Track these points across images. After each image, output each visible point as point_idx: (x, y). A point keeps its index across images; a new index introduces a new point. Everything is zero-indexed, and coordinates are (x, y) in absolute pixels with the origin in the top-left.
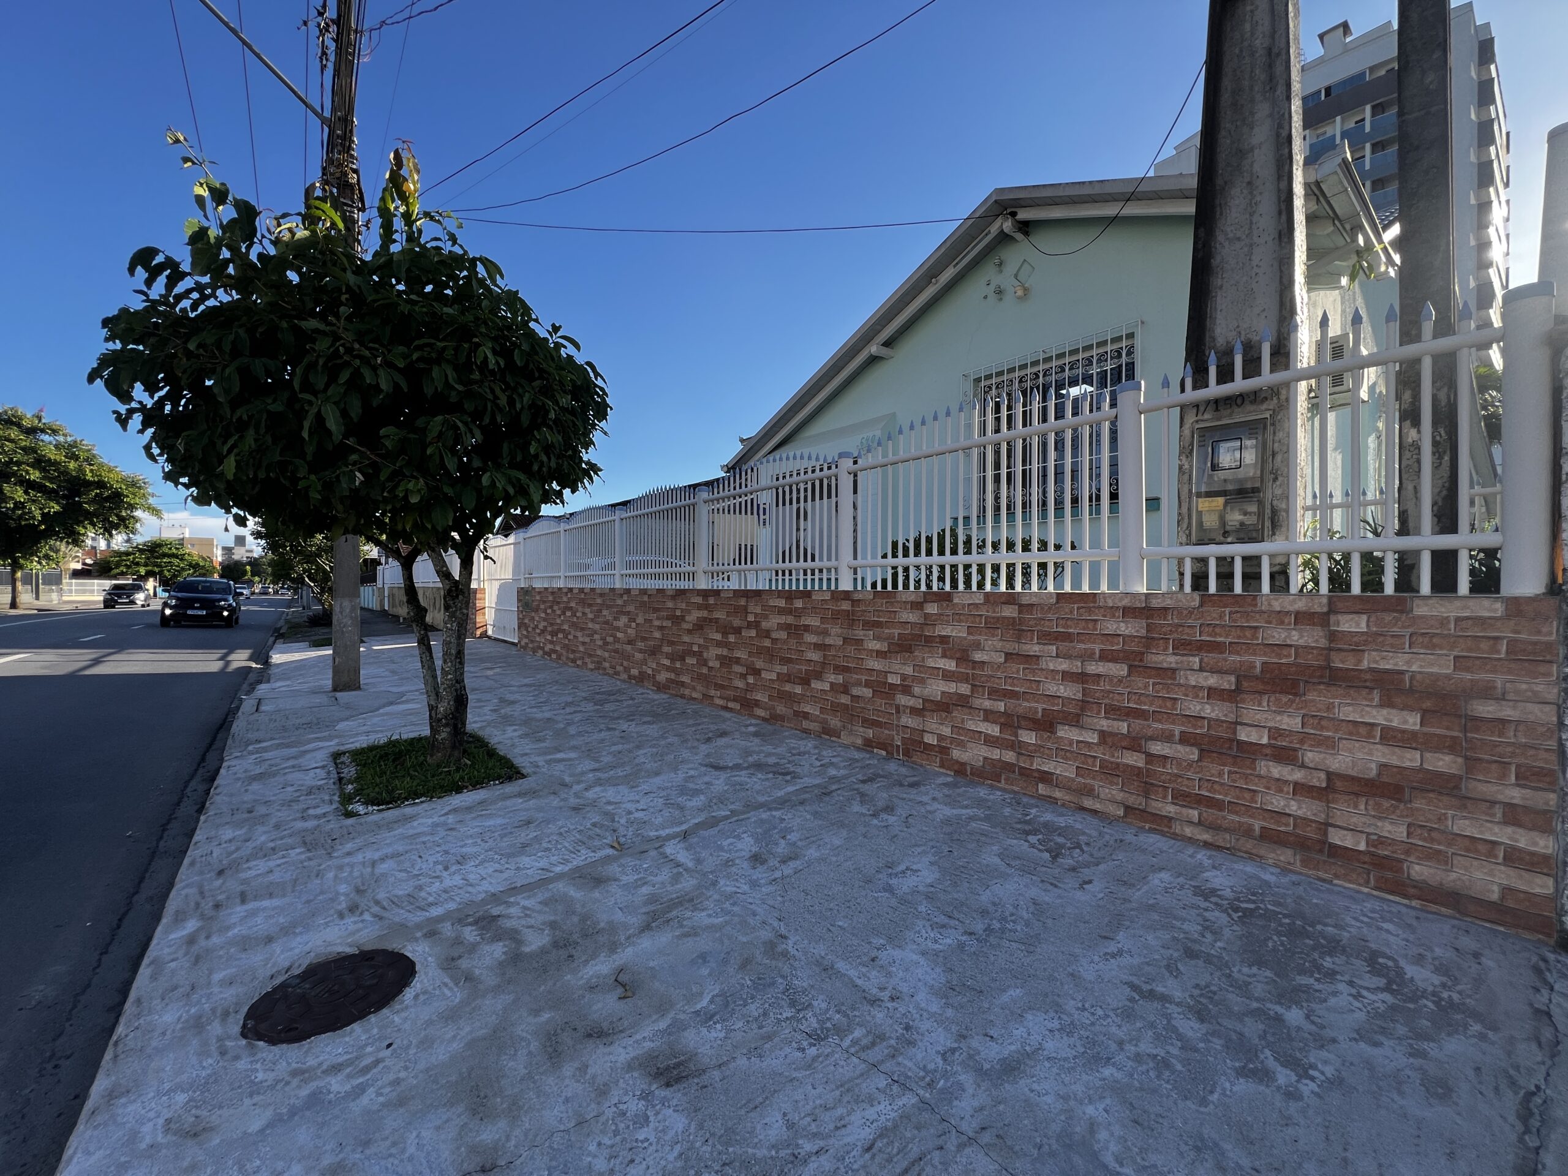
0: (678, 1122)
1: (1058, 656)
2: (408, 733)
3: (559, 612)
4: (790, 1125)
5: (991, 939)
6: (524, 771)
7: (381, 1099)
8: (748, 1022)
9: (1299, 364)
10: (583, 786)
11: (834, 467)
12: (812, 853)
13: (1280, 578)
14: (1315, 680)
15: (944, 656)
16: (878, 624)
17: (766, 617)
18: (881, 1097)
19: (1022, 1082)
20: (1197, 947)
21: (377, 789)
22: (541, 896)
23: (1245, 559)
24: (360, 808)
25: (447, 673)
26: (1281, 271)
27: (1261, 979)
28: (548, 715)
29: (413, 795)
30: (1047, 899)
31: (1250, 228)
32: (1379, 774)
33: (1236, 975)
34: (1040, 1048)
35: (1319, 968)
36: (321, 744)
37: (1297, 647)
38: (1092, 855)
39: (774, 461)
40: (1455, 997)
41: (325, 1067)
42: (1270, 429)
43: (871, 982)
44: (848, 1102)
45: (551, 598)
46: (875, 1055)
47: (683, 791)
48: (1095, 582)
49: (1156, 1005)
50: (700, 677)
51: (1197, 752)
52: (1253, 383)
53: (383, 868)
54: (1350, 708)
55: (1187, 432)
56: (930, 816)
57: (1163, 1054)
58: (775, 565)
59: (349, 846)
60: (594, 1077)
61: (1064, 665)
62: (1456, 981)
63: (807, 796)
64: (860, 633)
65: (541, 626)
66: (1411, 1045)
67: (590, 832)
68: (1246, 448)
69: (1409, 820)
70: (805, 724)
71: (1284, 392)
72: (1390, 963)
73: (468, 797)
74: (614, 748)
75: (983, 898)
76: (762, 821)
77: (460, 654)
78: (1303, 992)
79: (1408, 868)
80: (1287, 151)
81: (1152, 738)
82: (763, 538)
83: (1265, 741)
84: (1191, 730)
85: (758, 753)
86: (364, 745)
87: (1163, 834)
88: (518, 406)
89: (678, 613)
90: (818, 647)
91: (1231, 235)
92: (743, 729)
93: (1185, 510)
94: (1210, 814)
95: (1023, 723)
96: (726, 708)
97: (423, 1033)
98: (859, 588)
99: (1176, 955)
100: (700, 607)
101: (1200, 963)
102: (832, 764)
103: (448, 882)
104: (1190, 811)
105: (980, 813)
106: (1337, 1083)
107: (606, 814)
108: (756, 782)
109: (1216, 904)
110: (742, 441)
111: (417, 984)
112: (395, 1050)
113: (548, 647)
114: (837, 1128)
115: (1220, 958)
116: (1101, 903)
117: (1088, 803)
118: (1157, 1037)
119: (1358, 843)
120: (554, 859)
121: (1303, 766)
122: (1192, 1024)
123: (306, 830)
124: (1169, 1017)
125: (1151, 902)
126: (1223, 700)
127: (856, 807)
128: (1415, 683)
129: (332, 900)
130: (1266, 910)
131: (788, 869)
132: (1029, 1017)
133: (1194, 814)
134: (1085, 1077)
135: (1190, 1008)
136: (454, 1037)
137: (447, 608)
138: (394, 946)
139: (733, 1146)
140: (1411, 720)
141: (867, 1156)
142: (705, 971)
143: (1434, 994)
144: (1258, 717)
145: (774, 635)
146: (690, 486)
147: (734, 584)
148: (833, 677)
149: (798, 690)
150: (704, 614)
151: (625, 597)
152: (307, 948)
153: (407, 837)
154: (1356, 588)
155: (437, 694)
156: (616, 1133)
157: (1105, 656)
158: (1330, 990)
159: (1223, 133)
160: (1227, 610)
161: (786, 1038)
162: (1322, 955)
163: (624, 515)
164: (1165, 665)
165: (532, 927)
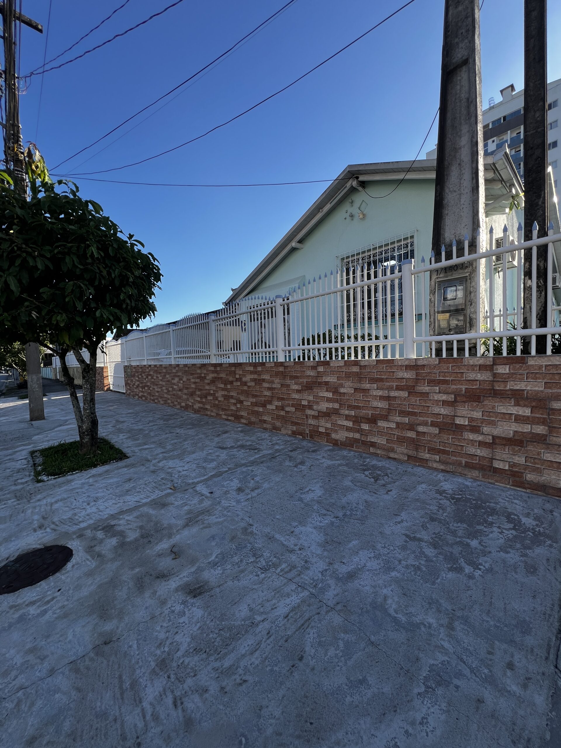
0: (198, 613)
1: (377, 389)
2: (69, 440)
3: (145, 377)
4: (251, 610)
5: (346, 519)
6: (128, 455)
7: (55, 616)
8: (233, 565)
9: (481, 250)
10: (157, 460)
11: (273, 302)
12: (266, 485)
13: (473, 349)
14: (488, 395)
15: (327, 391)
16: (297, 377)
17: (245, 376)
18: (293, 593)
19: (356, 581)
20: (435, 516)
21: (53, 468)
22: (135, 514)
23: (458, 341)
24: (45, 478)
25: (86, 410)
26: (473, 207)
27: (461, 528)
28: (140, 427)
29: (72, 470)
30: (371, 499)
31: (460, 186)
32: (514, 436)
33: (451, 527)
34: (365, 566)
35: (486, 521)
36: (25, 447)
37: (480, 381)
38: (392, 479)
39: (249, 299)
40: (541, 529)
41: (27, 603)
42: (469, 281)
43: (291, 542)
44: (278, 597)
45: (140, 370)
46: (290, 575)
47: (206, 460)
48: (393, 354)
49: (417, 543)
50: (215, 406)
51: (438, 430)
52: (461, 260)
53: (56, 506)
54: (502, 407)
55: (433, 283)
56: (321, 465)
57: (418, 564)
58: (251, 350)
59: (39, 497)
60: (160, 596)
61: (380, 393)
62: (542, 523)
63: (265, 459)
64: (288, 382)
65: (136, 384)
66: (521, 552)
67: (160, 483)
68: (459, 290)
69: (526, 455)
70: (265, 426)
71: (474, 264)
72: (516, 517)
73: (100, 469)
74: (172, 442)
75: (343, 501)
76: (243, 472)
77: (92, 400)
78: (479, 532)
79: (526, 476)
80: (476, 149)
81: (419, 425)
82: (244, 338)
83: (467, 423)
84: (436, 420)
85: (242, 440)
86: (47, 447)
87: (424, 467)
88: (113, 276)
89: (203, 375)
90: (269, 389)
91: (451, 189)
92: (236, 429)
93: (432, 319)
94: (444, 457)
95: (363, 420)
96: (227, 420)
97: (76, 584)
98: (288, 360)
99: (426, 520)
100: (213, 372)
101: (436, 523)
102: (277, 444)
103: (89, 511)
104: (435, 456)
105: (344, 462)
106: (490, 570)
107: (168, 473)
108: (241, 454)
109: (445, 497)
110: (233, 290)
111: (73, 561)
112: (62, 592)
113: (140, 394)
114: (272, 609)
115: (445, 520)
116: (395, 500)
117: (392, 455)
118: (416, 557)
119: (505, 466)
120: (142, 496)
121: (483, 434)
122: (431, 550)
123: (17, 490)
124: (421, 548)
125: (417, 497)
126: (449, 406)
127: (287, 463)
128: (529, 395)
129: (31, 523)
130: (466, 497)
131: (254, 494)
132: (361, 552)
133: (437, 458)
134: (384, 577)
135: (430, 543)
136: (92, 583)
137: (84, 378)
138: (62, 543)
139: (224, 621)
140: (527, 411)
141: (286, 620)
142: (213, 544)
143: (533, 529)
144: (464, 413)
145: (249, 384)
146: (206, 314)
147: (232, 360)
148: (277, 402)
149: (261, 409)
150: (215, 375)
151: (177, 369)
152: (17, 547)
153: (68, 491)
154: (505, 354)
155: (82, 420)
156: (170, 620)
157: (398, 388)
158: (490, 531)
159: (448, 140)
160: (450, 365)
161: (250, 571)
162: (488, 516)
163: (174, 328)
164: (424, 391)
165: (131, 529)
